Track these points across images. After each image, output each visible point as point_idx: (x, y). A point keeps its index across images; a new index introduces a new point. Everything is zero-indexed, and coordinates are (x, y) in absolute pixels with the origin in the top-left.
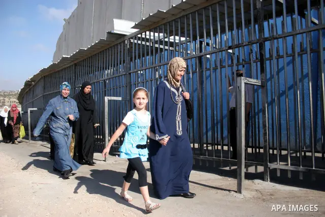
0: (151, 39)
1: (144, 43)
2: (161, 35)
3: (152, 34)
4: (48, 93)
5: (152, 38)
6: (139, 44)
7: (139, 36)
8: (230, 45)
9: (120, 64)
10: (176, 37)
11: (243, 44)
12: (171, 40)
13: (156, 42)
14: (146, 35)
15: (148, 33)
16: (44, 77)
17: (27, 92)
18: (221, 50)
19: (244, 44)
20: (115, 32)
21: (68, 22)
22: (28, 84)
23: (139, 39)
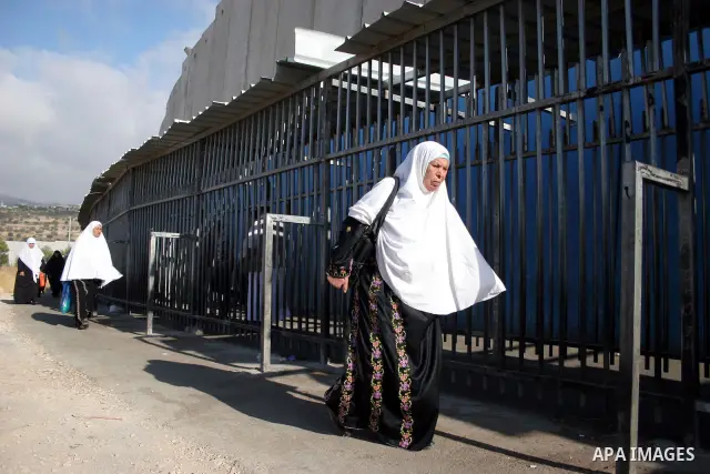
0: (382, 82)
1: (364, 90)
2: (409, 69)
3: (386, 66)
4: (138, 207)
5: (385, 78)
6: (353, 92)
7: (355, 71)
8: (589, 86)
9: (307, 141)
10: (447, 78)
11: (627, 81)
12: (432, 88)
13: (396, 89)
14: (370, 71)
15: (375, 63)
16: (134, 169)
17: (97, 205)
18: (567, 98)
19: (631, 82)
20: (297, 60)
21: (193, 54)
22: (99, 186)
23: (354, 79)
